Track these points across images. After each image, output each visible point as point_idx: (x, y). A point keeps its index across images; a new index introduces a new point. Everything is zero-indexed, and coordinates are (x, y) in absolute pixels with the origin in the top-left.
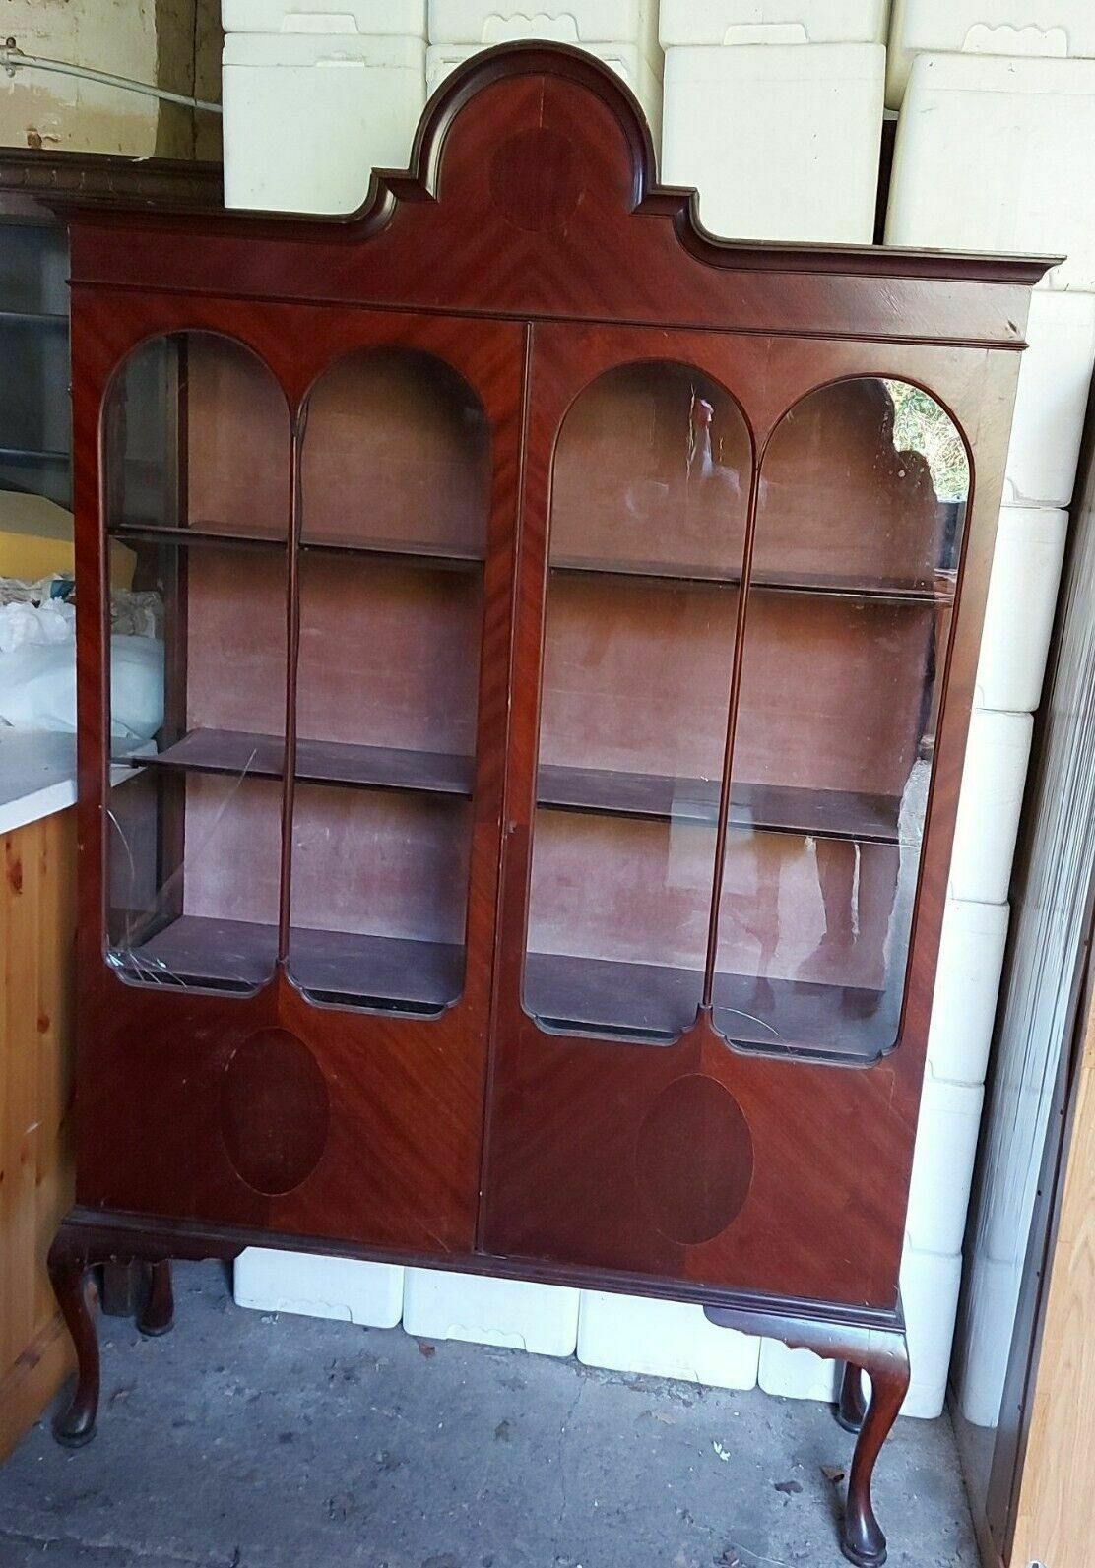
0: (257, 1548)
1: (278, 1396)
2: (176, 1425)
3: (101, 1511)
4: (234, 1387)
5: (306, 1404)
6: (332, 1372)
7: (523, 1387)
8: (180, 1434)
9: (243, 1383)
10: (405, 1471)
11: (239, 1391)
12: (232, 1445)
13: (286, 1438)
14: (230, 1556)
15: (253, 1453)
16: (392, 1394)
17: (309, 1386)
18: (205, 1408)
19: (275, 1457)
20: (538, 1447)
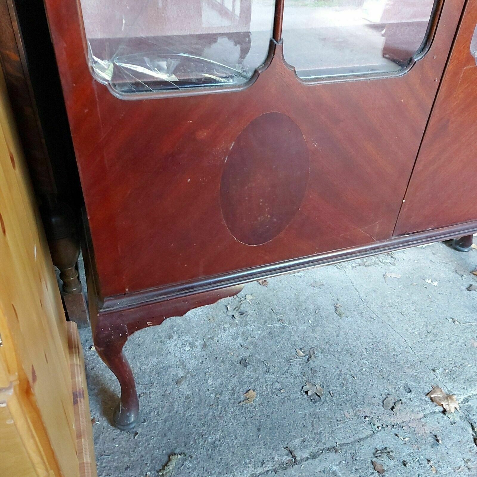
0: (297, 442)
1: (216, 338)
2: (178, 382)
3: (188, 464)
4: (188, 344)
5: (234, 338)
6: (231, 314)
7: (323, 285)
8: (184, 387)
9: (191, 340)
10: (321, 356)
11: (192, 345)
12: (219, 380)
13: (244, 363)
14: (287, 455)
15: (235, 380)
16: (270, 313)
17: (226, 326)
18: (183, 364)
19: (248, 377)
20: (362, 313)
